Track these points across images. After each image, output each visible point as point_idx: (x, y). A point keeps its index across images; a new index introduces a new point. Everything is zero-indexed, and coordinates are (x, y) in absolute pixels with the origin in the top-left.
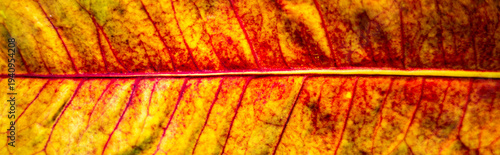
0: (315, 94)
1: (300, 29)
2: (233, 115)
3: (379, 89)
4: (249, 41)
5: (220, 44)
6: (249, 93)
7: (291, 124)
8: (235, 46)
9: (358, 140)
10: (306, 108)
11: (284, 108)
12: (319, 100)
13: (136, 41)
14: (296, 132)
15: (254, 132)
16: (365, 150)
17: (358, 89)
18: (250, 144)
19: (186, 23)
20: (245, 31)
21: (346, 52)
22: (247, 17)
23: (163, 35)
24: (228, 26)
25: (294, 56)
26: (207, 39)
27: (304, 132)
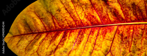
0: (121, 31)
1: (114, 10)
2: (96, 38)
3: (141, 28)
4: (99, 16)
5: (90, 18)
6: (100, 32)
7: (115, 40)
8: (95, 18)
9: (137, 45)
10: (119, 35)
11: (112, 35)
12: (123, 32)
13: (64, 19)
14: (117, 42)
15: (103, 42)
16: (139, 48)
17: (135, 28)
18: (102, 46)
19: (79, 13)
20: (98, 14)
21: (130, 17)
22: (98, 9)
23: (72, 17)
24: (92, 12)
25: (113, 20)
26: (86, 17)
27: (119, 42)
